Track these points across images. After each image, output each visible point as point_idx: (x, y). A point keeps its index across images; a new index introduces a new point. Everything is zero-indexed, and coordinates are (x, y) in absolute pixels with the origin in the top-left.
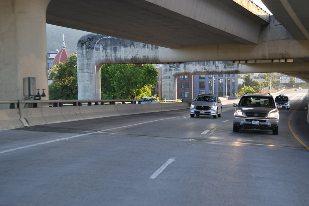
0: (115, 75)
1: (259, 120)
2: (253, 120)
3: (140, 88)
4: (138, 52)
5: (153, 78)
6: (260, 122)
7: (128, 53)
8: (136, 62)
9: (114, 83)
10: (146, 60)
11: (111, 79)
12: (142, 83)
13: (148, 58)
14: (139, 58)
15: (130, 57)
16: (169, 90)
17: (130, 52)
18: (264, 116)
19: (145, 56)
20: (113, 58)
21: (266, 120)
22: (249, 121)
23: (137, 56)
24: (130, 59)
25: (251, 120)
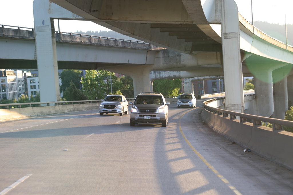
0: (159, 84)
1: (150, 115)
2: (145, 115)
3: (172, 90)
4: (171, 73)
5: (179, 85)
6: (151, 116)
7: (166, 74)
8: (170, 78)
9: (157, 88)
10: (175, 77)
11: (156, 86)
12: (173, 88)
13: (176, 76)
14: (171, 77)
15: (167, 76)
16: (188, 90)
17: (167, 74)
18: (154, 112)
19: (174, 76)
20: (159, 77)
21: (156, 115)
22: (142, 116)
23: (171, 76)
24: (167, 77)
25: (144, 116)
